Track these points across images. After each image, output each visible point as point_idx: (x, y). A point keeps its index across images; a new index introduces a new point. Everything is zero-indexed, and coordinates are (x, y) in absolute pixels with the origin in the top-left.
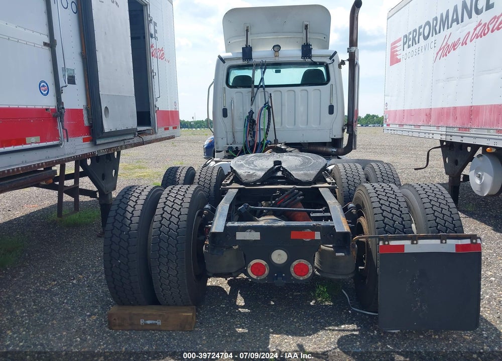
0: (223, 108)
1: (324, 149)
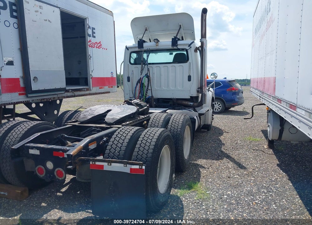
0: (128, 76)
1: (186, 103)
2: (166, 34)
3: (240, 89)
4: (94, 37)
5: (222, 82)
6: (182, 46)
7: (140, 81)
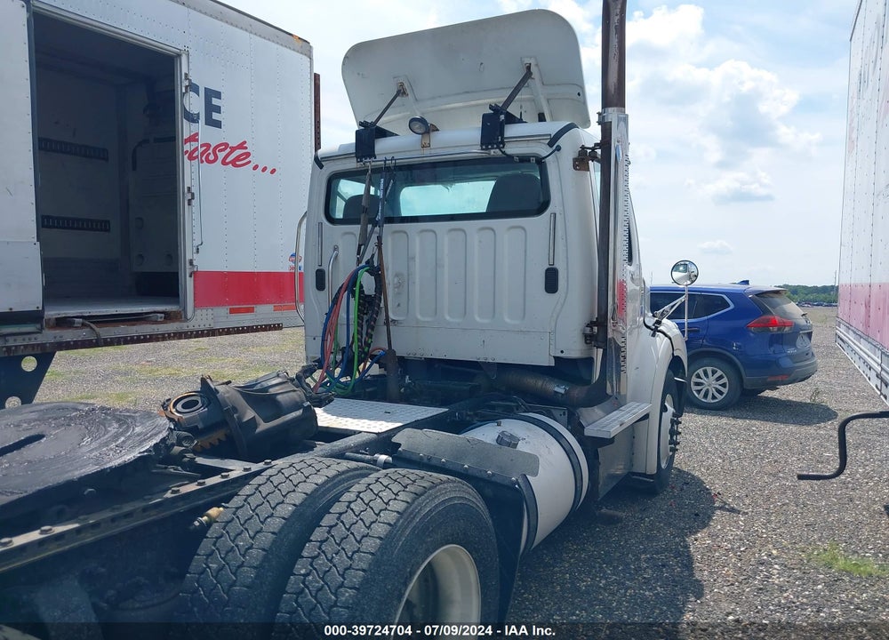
0: (317, 267)
1: (539, 383)
2: (477, 105)
3: (802, 322)
4: (218, 124)
5: (731, 295)
6: (524, 144)
7: (357, 289)
